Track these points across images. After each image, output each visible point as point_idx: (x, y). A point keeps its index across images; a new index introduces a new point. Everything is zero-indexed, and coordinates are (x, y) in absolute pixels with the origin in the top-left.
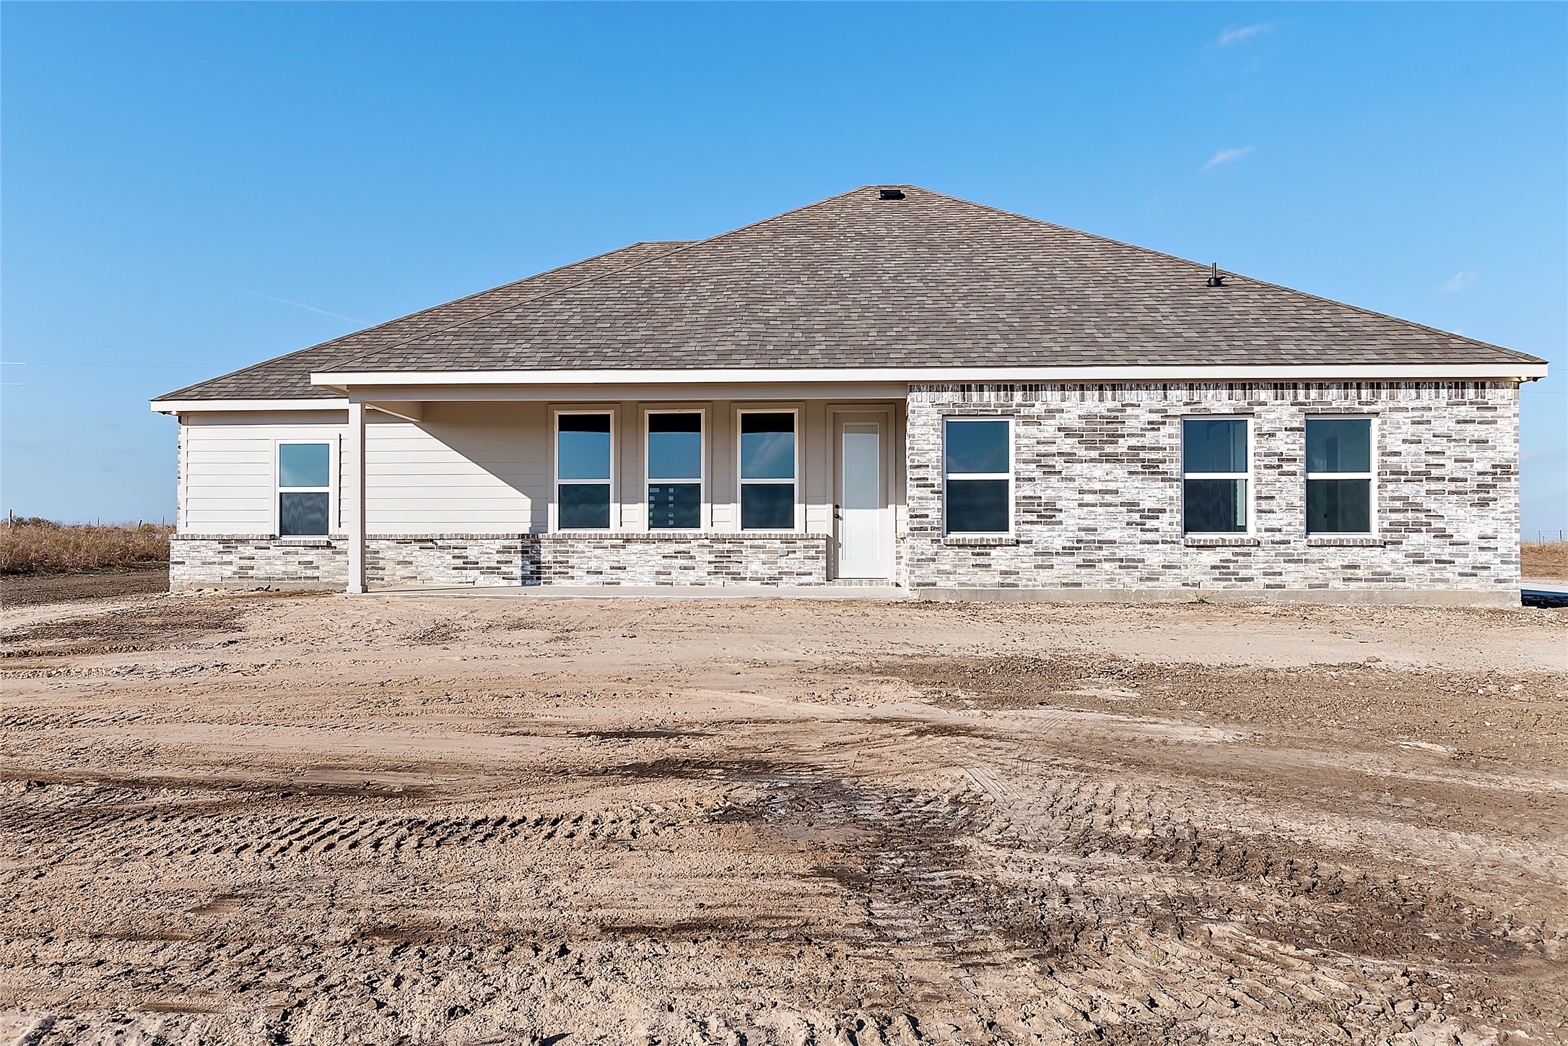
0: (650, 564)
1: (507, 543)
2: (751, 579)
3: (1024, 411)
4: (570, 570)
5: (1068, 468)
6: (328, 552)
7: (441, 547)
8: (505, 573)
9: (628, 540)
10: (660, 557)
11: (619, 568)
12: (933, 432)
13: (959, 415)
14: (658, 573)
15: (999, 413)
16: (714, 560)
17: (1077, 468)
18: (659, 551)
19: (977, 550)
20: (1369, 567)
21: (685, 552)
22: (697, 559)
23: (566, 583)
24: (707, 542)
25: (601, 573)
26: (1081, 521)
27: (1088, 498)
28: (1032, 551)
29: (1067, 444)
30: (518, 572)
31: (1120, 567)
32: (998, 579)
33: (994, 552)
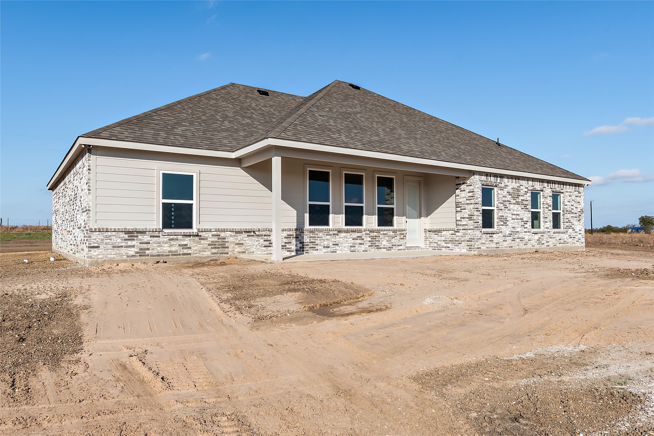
0: (348, 242)
1: (289, 233)
2: (383, 248)
3: (500, 185)
4: (316, 246)
5: (509, 206)
7: (258, 235)
8: (288, 248)
9: (339, 232)
10: (351, 239)
11: (336, 245)
12: (479, 191)
13: (485, 185)
14: (351, 247)
15: (494, 185)
16: (370, 240)
17: (512, 206)
18: (351, 236)
19: (490, 235)
20: (563, 239)
21: (360, 237)
22: (365, 240)
23: (315, 252)
24: (368, 232)
25: (329, 247)
26: (512, 225)
27: (514, 217)
28: (502, 235)
29: (509, 198)
30: (294, 248)
31: (520, 241)
32: (495, 246)
33: (494, 236)
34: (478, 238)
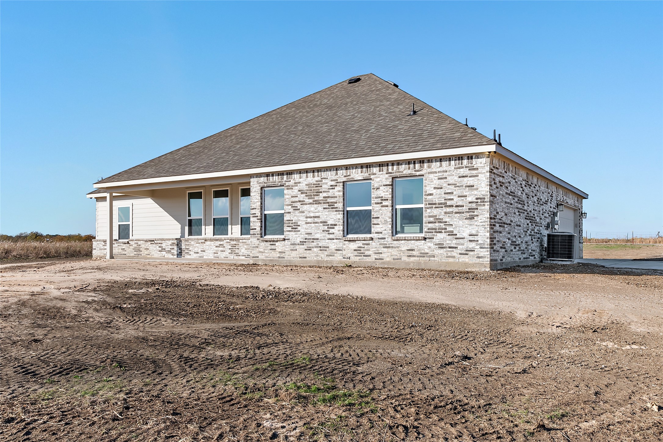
0: (212, 249)
1: (173, 242)
2: (242, 256)
3: (287, 184)
4: (189, 252)
5: (302, 207)
6: (128, 245)
7: (156, 243)
8: (172, 253)
9: (206, 240)
10: (215, 247)
11: (203, 251)
12: (257, 194)
13: (266, 187)
14: (214, 253)
15: (279, 185)
16: (230, 248)
17: (305, 207)
18: (215, 244)
19: (272, 243)
20: (419, 250)
21: (222, 245)
22: (226, 247)
23: (188, 257)
24: (228, 241)
25: (198, 253)
26: (306, 230)
27: (309, 220)
28: (289, 243)
29: (302, 197)
30: (176, 253)
31: (320, 250)
32: (278, 255)
33: (277, 244)
34: (254, 246)
